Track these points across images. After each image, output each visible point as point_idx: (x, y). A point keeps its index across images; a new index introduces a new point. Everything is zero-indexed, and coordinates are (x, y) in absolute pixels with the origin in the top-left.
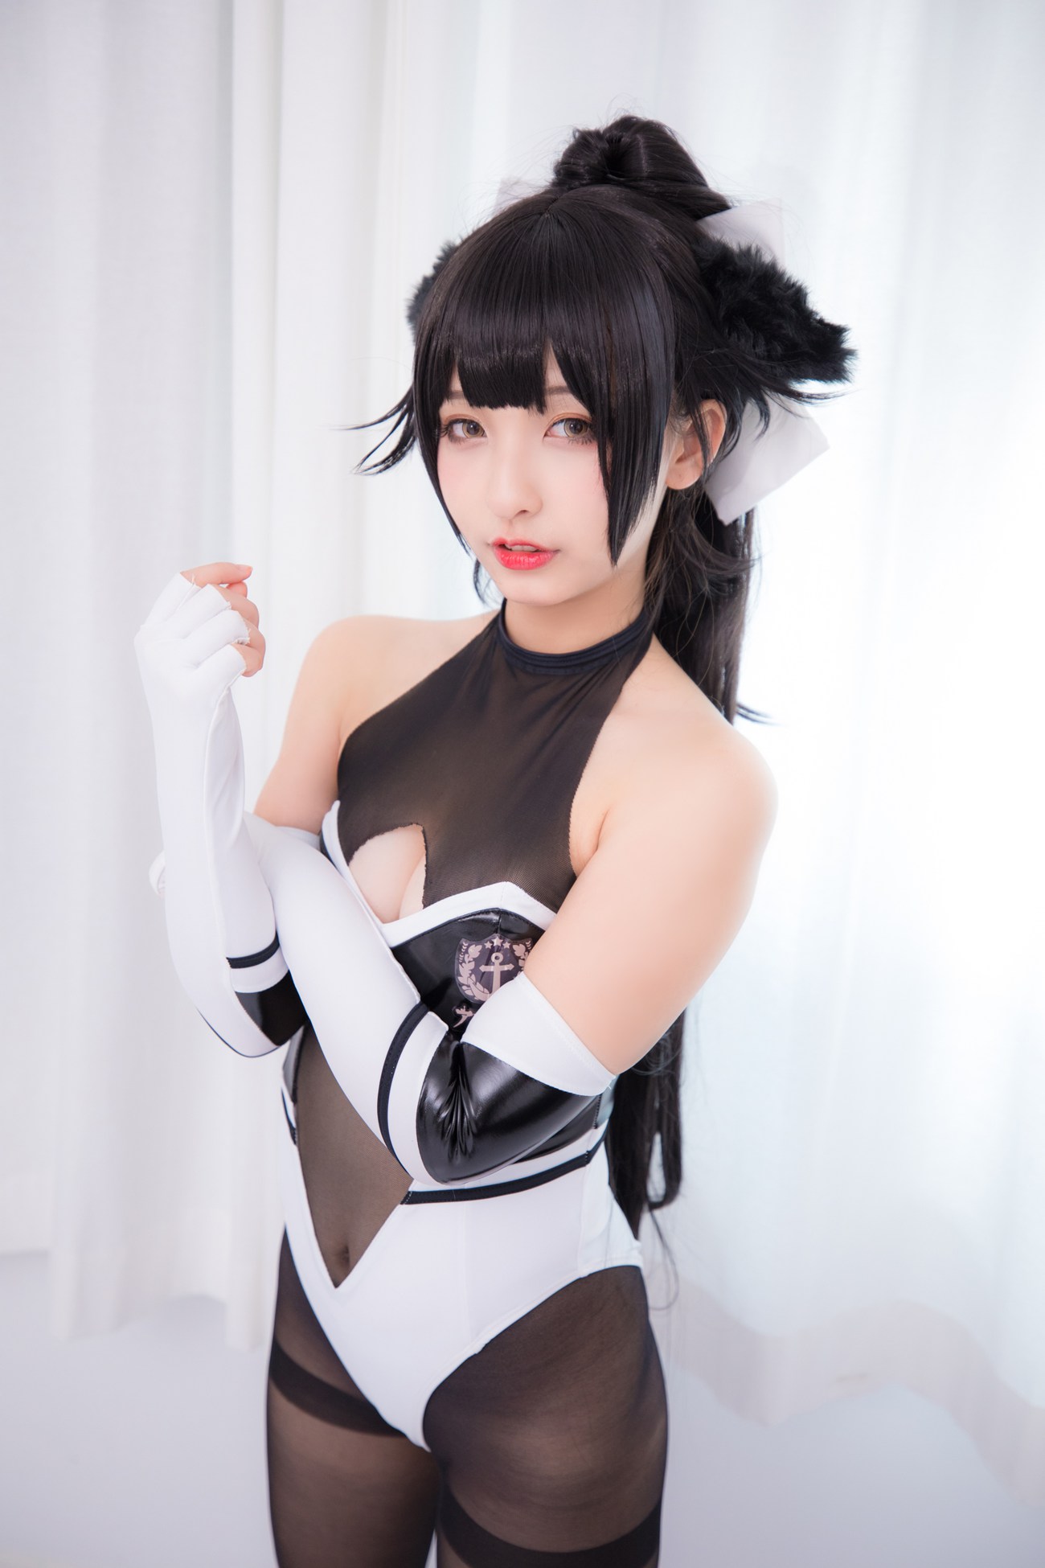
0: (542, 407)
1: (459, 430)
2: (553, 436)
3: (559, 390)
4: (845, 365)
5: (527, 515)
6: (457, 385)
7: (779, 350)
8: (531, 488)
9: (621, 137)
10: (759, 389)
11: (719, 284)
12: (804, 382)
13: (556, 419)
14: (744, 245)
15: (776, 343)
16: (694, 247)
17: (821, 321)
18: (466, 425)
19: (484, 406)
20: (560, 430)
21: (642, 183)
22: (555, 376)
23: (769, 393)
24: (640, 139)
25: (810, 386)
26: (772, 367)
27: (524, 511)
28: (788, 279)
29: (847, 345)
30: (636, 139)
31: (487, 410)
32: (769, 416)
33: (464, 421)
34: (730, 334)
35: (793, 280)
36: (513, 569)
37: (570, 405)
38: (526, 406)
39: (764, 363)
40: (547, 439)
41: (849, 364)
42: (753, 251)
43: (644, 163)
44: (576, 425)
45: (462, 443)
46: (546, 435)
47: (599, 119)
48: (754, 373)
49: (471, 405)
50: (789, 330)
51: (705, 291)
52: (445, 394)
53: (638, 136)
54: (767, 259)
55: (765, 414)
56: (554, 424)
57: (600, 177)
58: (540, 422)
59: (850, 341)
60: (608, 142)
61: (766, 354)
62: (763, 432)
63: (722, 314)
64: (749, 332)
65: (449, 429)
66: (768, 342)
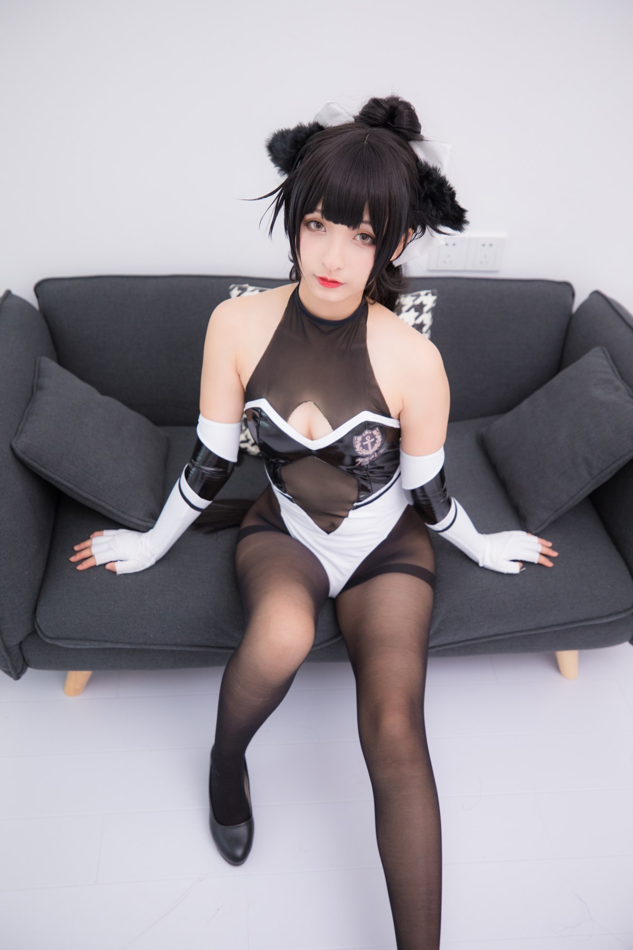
1: (313, 225)
2: (355, 239)
3: (366, 222)
4: (463, 226)
5: (339, 270)
6: (319, 208)
8: (343, 260)
9: (396, 108)
11: (425, 184)
13: (360, 233)
14: (435, 166)
15: (440, 211)
16: (418, 165)
17: (459, 207)
18: (316, 224)
19: (331, 221)
20: (358, 237)
21: (402, 130)
22: (366, 217)
23: (428, 227)
24: (405, 112)
26: (436, 220)
27: (338, 268)
29: (465, 219)
30: (403, 112)
31: (331, 223)
33: (315, 221)
34: (423, 205)
36: (325, 286)
37: (367, 228)
40: (353, 240)
41: (465, 226)
42: (438, 169)
44: (364, 236)
45: (314, 232)
46: (353, 238)
48: (426, 220)
49: (323, 217)
52: (312, 210)
53: (404, 110)
56: (358, 235)
57: (385, 123)
58: (353, 232)
59: (468, 216)
60: (389, 107)
63: (423, 195)
64: (431, 205)
65: (308, 224)
66: (437, 210)
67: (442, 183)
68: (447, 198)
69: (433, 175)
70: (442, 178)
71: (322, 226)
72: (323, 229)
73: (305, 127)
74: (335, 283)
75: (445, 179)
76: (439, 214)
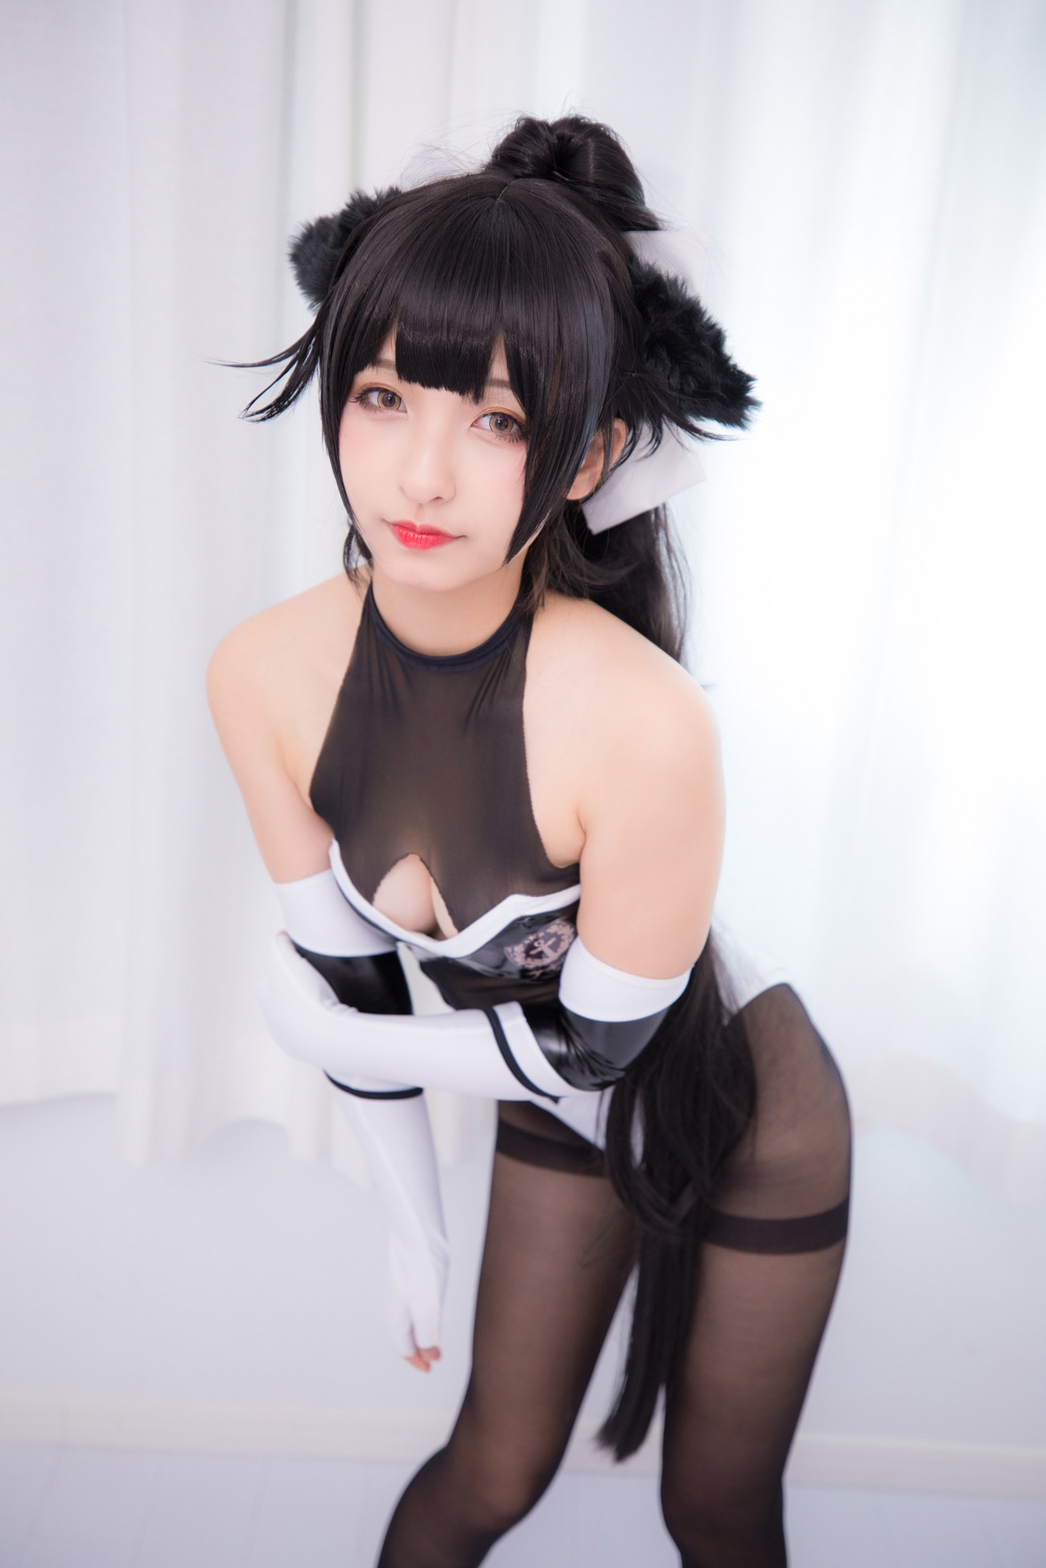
0: (478, 397)
1: (374, 398)
2: (477, 427)
3: (500, 384)
4: (747, 413)
5: (440, 502)
6: (389, 353)
7: (693, 385)
8: (450, 476)
9: (571, 138)
10: (661, 416)
11: (650, 309)
12: (703, 420)
13: (488, 410)
14: (671, 276)
15: (690, 378)
16: (631, 266)
17: (735, 367)
18: (382, 395)
19: (415, 381)
20: (486, 422)
21: (588, 189)
22: (499, 369)
23: (667, 421)
24: (591, 144)
25: (710, 425)
26: (680, 400)
27: (438, 498)
28: (709, 319)
29: (750, 396)
30: (586, 144)
31: (417, 388)
32: (659, 443)
33: (383, 391)
34: (647, 359)
35: (714, 320)
37: (505, 400)
38: (462, 393)
39: (674, 394)
40: (473, 429)
41: (751, 413)
43: (590, 166)
44: (503, 421)
45: (378, 413)
46: (472, 425)
47: (550, 112)
48: (661, 401)
49: (400, 377)
50: (707, 369)
51: (638, 313)
52: (371, 357)
53: (589, 140)
54: (691, 293)
55: (657, 438)
56: (484, 416)
57: (544, 170)
58: (471, 410)
60: (558, 138)
61: (679, 387)
62: (646, 457)
63: (646, 338)
64: (667, 361)
65: (363, 398)
66: (683, 375)
67: (691, 313)
68: (705, 344)
69: (670, 292)
70: (689, 300)
71: (397, 400)
72: (401, 408)
73: (368, 199)
74: (433, 538)
75: (698, 303)
76: (689, 385)
